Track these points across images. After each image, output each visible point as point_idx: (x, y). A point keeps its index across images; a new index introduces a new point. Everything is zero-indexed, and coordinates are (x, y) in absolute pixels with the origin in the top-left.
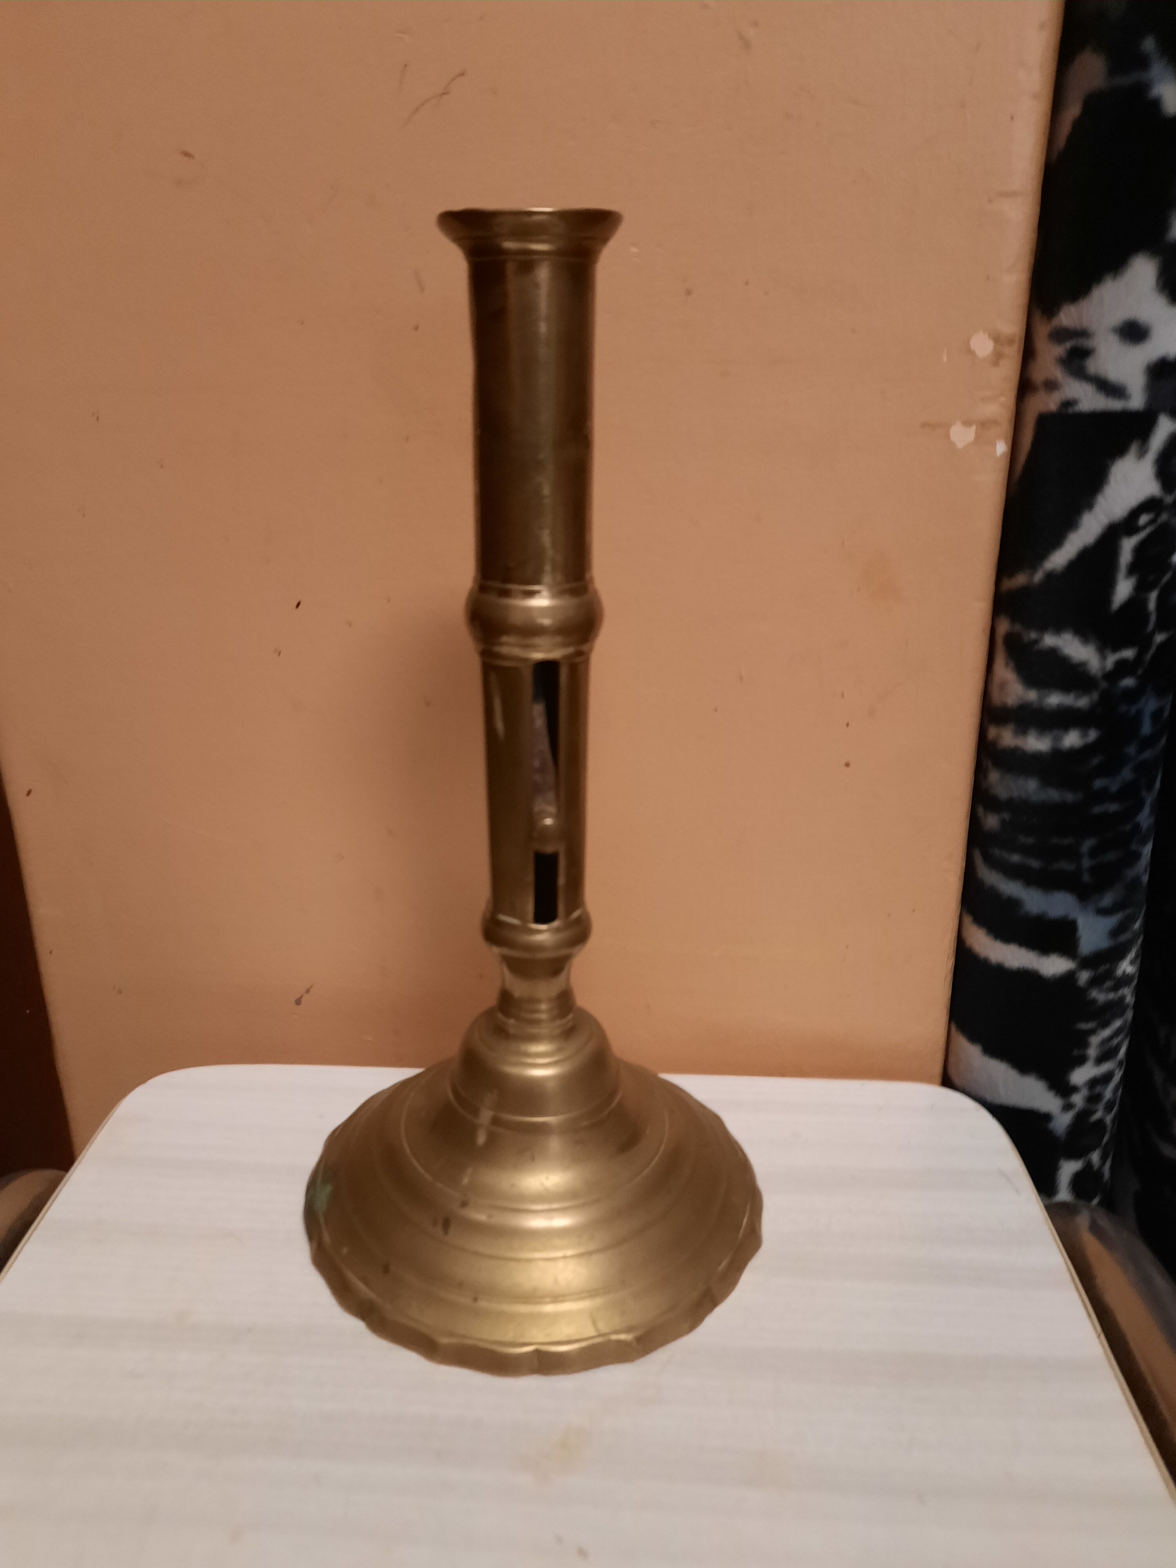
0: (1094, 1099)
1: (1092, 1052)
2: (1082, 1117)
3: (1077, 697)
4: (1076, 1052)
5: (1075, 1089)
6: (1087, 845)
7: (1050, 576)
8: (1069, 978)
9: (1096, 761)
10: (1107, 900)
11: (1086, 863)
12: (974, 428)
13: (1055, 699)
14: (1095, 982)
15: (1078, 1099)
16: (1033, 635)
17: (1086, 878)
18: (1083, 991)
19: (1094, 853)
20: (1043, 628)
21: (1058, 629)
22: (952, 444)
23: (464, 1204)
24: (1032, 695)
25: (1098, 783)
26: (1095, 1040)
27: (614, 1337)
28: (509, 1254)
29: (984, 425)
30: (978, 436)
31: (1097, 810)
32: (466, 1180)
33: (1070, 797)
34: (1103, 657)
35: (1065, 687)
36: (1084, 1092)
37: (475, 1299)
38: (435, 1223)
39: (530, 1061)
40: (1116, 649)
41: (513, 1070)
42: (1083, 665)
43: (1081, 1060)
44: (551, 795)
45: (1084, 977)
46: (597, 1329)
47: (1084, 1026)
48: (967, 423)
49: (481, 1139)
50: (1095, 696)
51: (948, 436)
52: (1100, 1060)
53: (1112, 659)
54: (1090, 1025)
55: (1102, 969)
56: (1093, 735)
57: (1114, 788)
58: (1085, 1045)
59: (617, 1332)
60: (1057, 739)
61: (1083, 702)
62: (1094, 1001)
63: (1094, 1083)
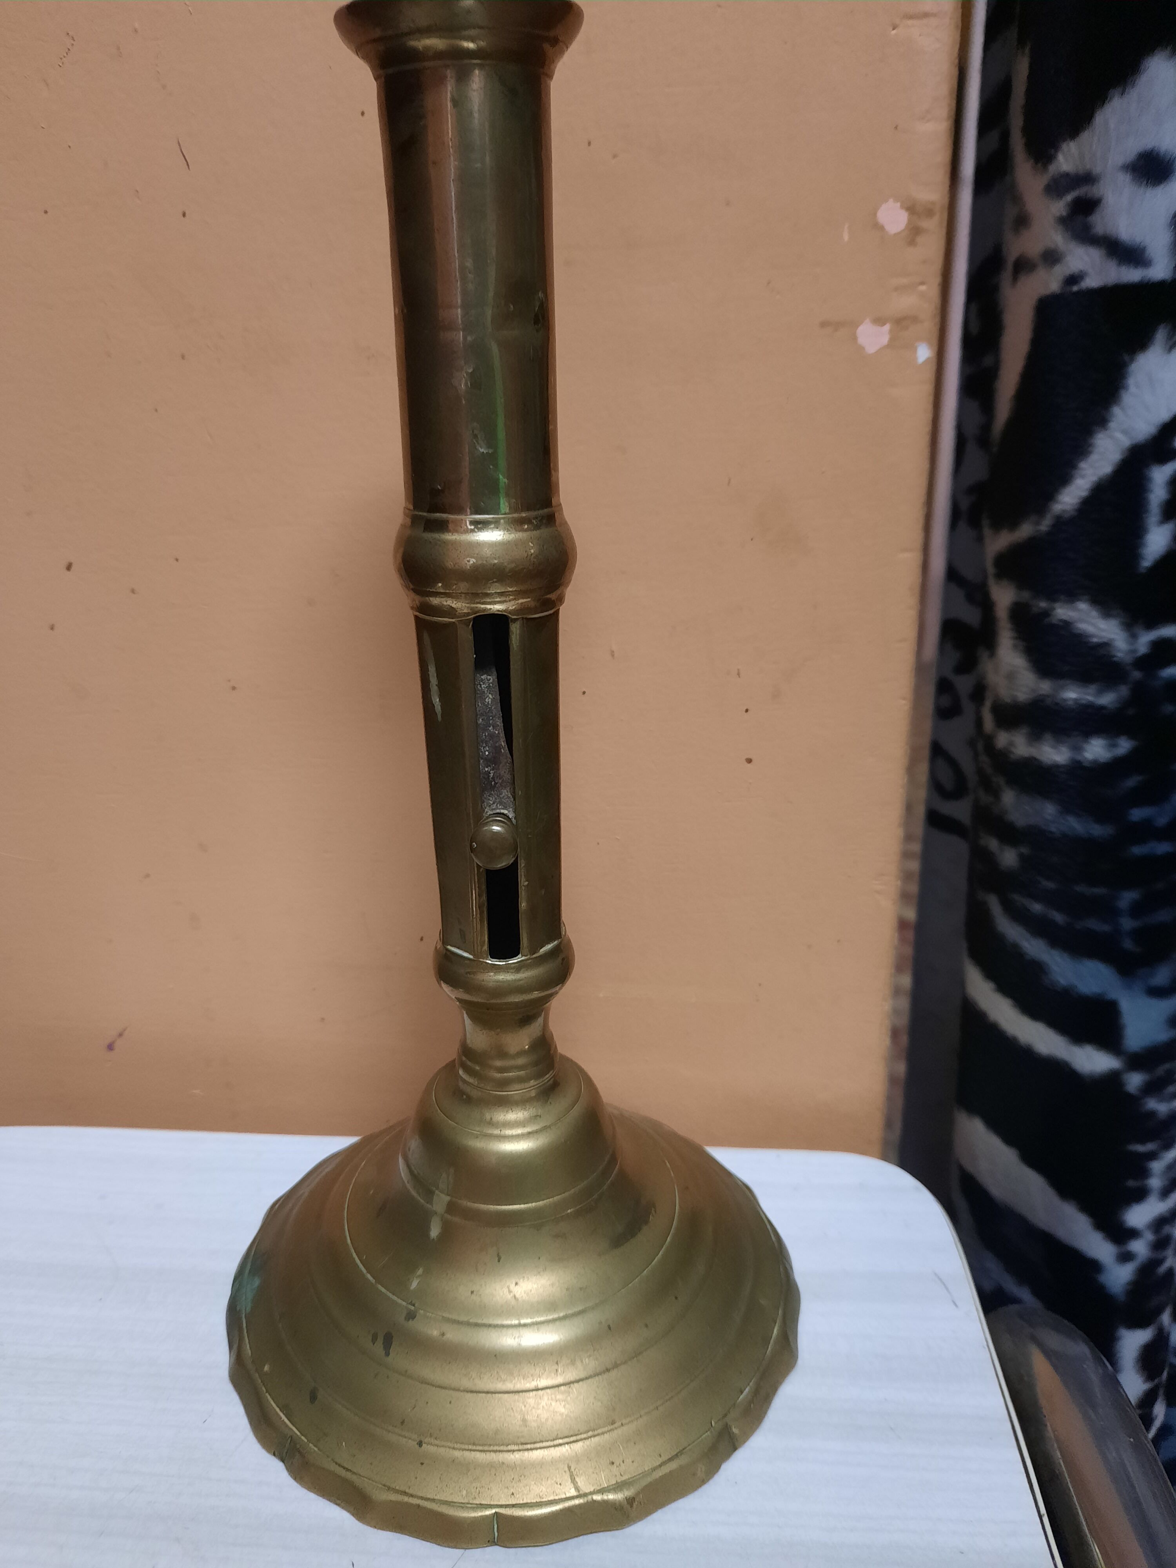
0: (1161, 1244)
1: (1155, 1183)
2: (1148, 1270)
3: (1100, 692)
4: (1131, 1183)
5: (1133, 1234)
6: (1127, 898)
7: (1060, 522)
8: (1113, 1079)
9: (1132, 782)
10: (1162, 976)
11: (1127, 924)
12: (887, 327)
13: (1072, 694)
14: (1153, 1088)
15: (1140, 1248)
16: (1043, 604)
17: (1128, 944)
18: (1133, 1101)
19: (1136, 910)
20: (1053, 596)
21: (1071, 596)
22: (861, 348)
23: (411, 1316)
24: (1045, 687)
25: (1137, 814)
26: (1157, 1166)
27: (597, 1497)
28: (466, 1383)
29: (901, 322)
30: (892, 339)
31: (1137, 850)
32: (414, 1285)
33: (1098, 830)
34: (1134, 636)
35: (1084, 678)
36: (1149, 1236)
37: (420, 1444)
38: (374, 1339)
39: (496, 1132)
40: (1151, 625)
41: (478, 1144)
42: (1106, 645)
43: (1140, 1195)
44: (506, 793)
45: (1135, 1081)
46: (577, 1488)
47: (1140, 1148)
48: (879, 321)
49: (435, 1231)
50: (1124, 691)
51: (854, 338)
52: (1165, 1193)
53: (1145, 639)
54: (1150, 1147)
55: (1161, 1070)
56: (1124, 746)
57: (1162, 821)
58: (1144, 1173)
59: (601, 1491)
60: (1077, 749)
61: (1107, 699)
62: (1152, 1114)
63: (1160, 1223)
